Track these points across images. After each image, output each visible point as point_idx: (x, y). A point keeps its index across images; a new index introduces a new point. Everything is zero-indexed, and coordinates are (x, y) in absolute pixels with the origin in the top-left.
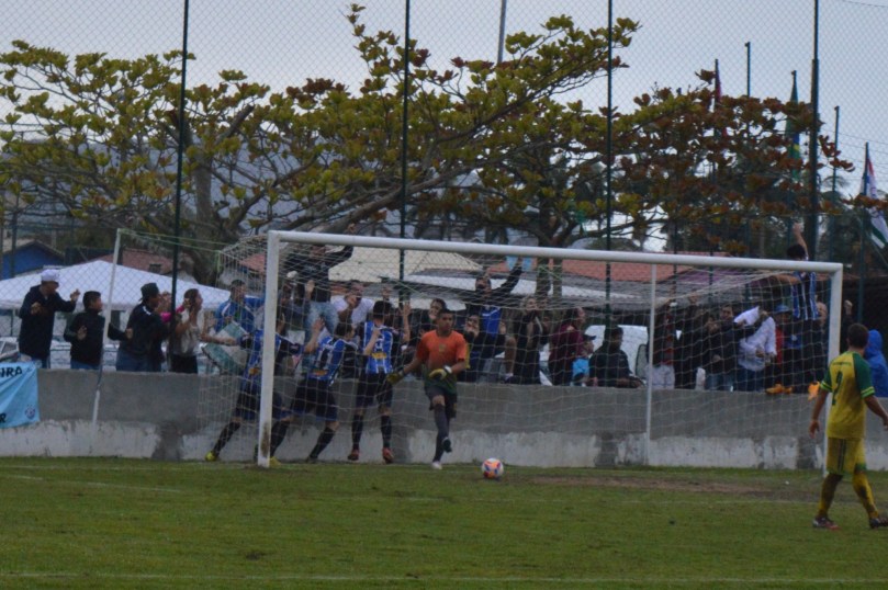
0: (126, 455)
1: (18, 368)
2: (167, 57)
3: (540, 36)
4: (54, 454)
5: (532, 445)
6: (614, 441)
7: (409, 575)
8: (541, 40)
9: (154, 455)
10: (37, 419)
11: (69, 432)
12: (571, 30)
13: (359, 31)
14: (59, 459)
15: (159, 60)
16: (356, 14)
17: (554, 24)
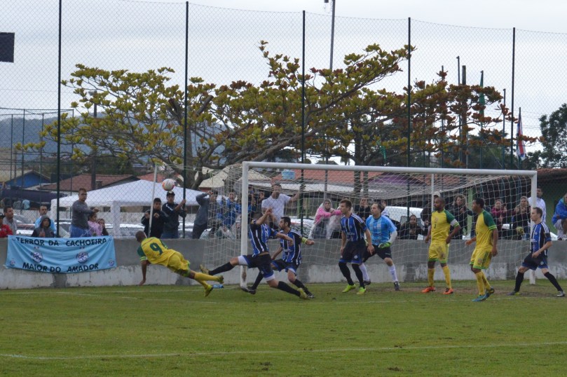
0: (162, 284)
1: (104, 239)
2: (160, 71)
3: (362, 56)
4: (125, 283)
5: (371, 271)
6: (413, 268)
7: (396, 346)
8: (363, 57)
9: (176, 283)
10: (115, 265)
11: (132, 272)
12: (381, 51)
13: (266, 55)
14: (127, 286)
15: (155, 72)
16: (264, 45)
17: (370, 49)
